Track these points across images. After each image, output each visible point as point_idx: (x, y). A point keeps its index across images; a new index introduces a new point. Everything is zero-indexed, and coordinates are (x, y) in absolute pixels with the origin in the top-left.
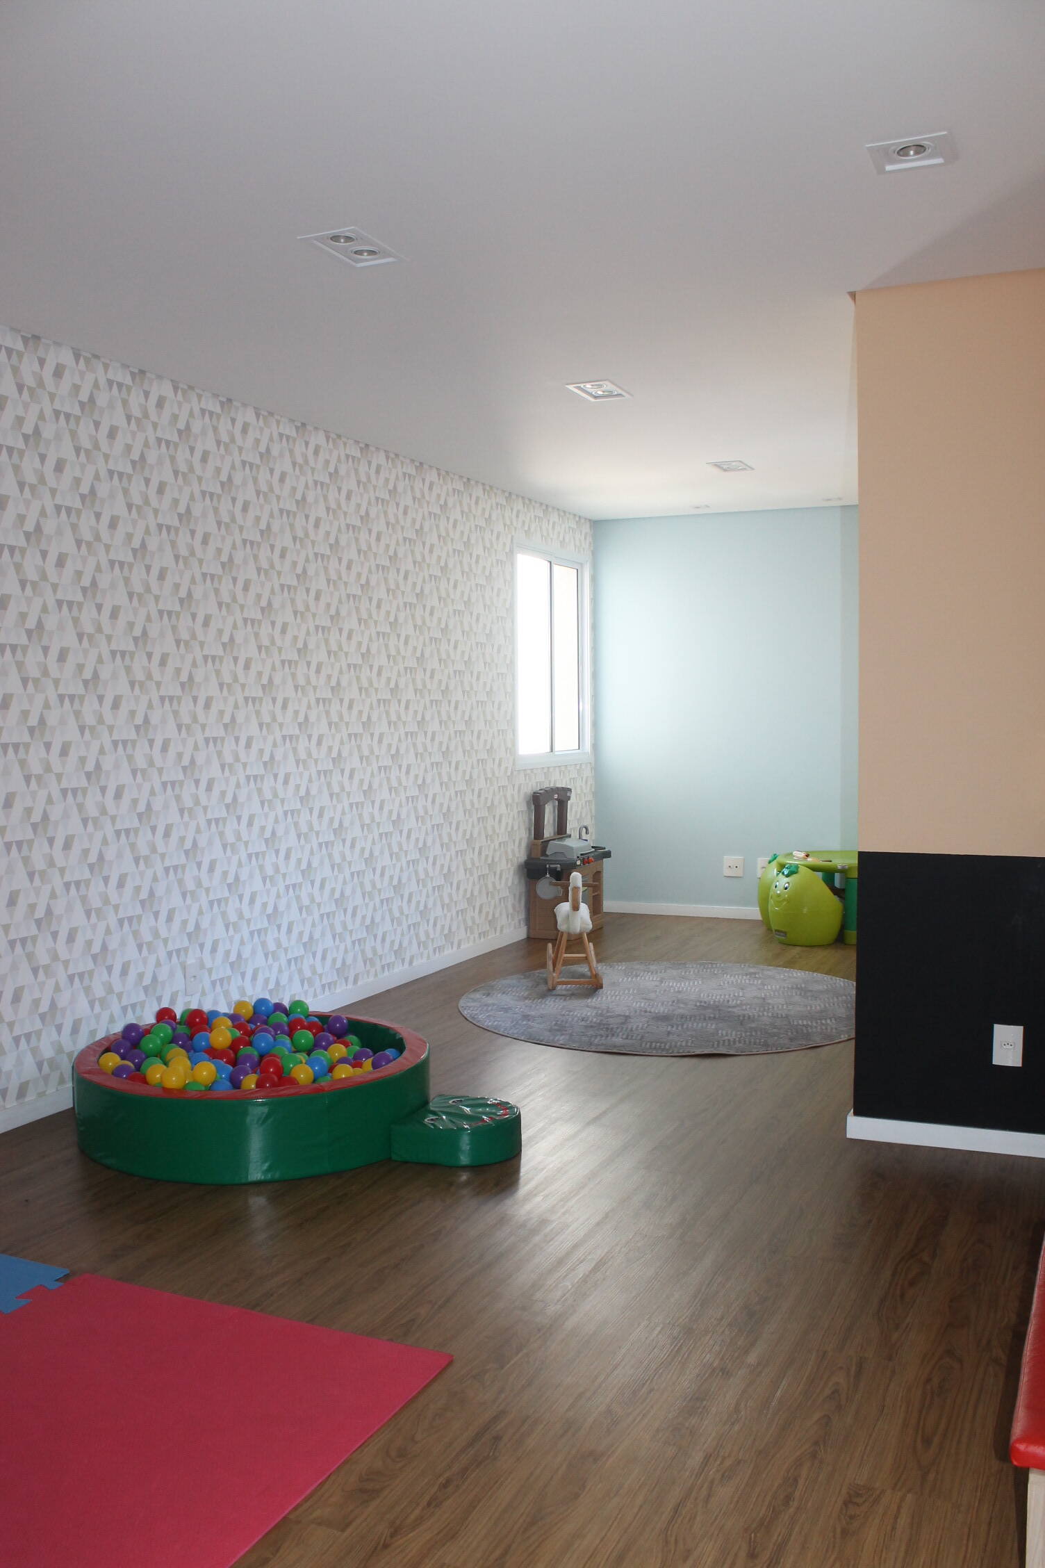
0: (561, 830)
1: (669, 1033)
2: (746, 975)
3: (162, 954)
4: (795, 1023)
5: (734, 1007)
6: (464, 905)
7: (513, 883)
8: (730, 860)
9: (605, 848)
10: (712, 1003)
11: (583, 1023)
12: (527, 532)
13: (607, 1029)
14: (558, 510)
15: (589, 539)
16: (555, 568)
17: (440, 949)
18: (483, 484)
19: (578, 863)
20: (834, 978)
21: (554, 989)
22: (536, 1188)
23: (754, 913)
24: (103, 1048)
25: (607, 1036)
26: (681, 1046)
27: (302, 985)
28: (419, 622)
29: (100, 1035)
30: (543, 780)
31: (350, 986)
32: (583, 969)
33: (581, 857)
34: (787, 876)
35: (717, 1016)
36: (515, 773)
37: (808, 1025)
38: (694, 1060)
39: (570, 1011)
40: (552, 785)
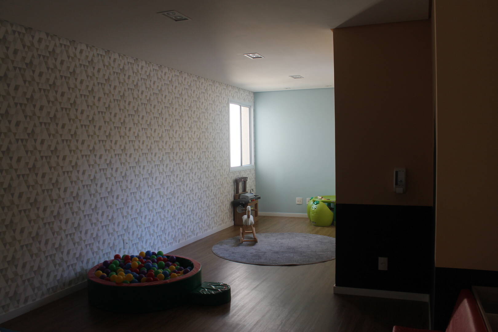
0: (244, 190)
1: (278, 258)
2: (303, 237)
3: (116, 236)
4: (318, 254)
5: (299, 248)
6: (213, 216)
7: (229, 208)
8: (298, 199)
9: (258, 196)
10: (292, 247)
11: (251, 255)
12: (233, 97)
13: (259, 256)
14: (243, 89)
15: (253, 98)
16: (242, 107)
17: (206, 230)
18: (219, 82)
19: (250, 201)
20: (330, 238)
21: (242, 243)
22: (235, 312)
23: (305, 215)
24: (97, 269)
25: (259, 259)
26: (282, 262)
27: (162, 244)
28: (198, 127)
29: (96, 264)
30: (239, 175)
31: (177, 243)
32: (251, 236)
33: (251, 199)
34: (316, 205)
35: (294, 251)
36: (230, 173)
37: (322, 254)
38: (286, 267)
39: (247, 251)
40: (241, 176)
